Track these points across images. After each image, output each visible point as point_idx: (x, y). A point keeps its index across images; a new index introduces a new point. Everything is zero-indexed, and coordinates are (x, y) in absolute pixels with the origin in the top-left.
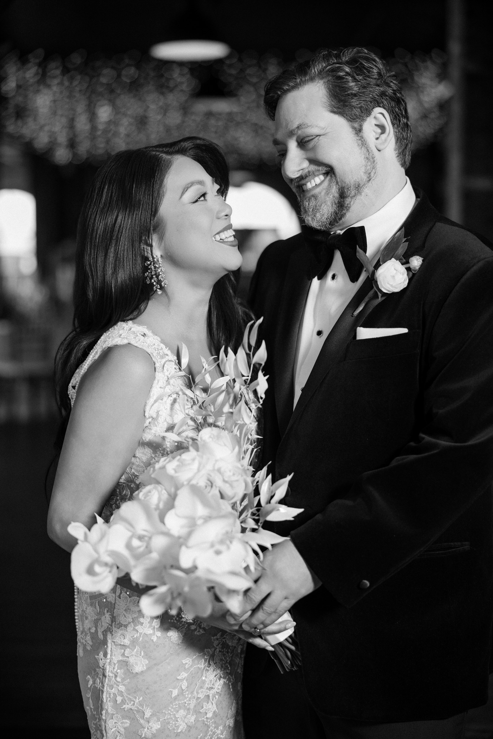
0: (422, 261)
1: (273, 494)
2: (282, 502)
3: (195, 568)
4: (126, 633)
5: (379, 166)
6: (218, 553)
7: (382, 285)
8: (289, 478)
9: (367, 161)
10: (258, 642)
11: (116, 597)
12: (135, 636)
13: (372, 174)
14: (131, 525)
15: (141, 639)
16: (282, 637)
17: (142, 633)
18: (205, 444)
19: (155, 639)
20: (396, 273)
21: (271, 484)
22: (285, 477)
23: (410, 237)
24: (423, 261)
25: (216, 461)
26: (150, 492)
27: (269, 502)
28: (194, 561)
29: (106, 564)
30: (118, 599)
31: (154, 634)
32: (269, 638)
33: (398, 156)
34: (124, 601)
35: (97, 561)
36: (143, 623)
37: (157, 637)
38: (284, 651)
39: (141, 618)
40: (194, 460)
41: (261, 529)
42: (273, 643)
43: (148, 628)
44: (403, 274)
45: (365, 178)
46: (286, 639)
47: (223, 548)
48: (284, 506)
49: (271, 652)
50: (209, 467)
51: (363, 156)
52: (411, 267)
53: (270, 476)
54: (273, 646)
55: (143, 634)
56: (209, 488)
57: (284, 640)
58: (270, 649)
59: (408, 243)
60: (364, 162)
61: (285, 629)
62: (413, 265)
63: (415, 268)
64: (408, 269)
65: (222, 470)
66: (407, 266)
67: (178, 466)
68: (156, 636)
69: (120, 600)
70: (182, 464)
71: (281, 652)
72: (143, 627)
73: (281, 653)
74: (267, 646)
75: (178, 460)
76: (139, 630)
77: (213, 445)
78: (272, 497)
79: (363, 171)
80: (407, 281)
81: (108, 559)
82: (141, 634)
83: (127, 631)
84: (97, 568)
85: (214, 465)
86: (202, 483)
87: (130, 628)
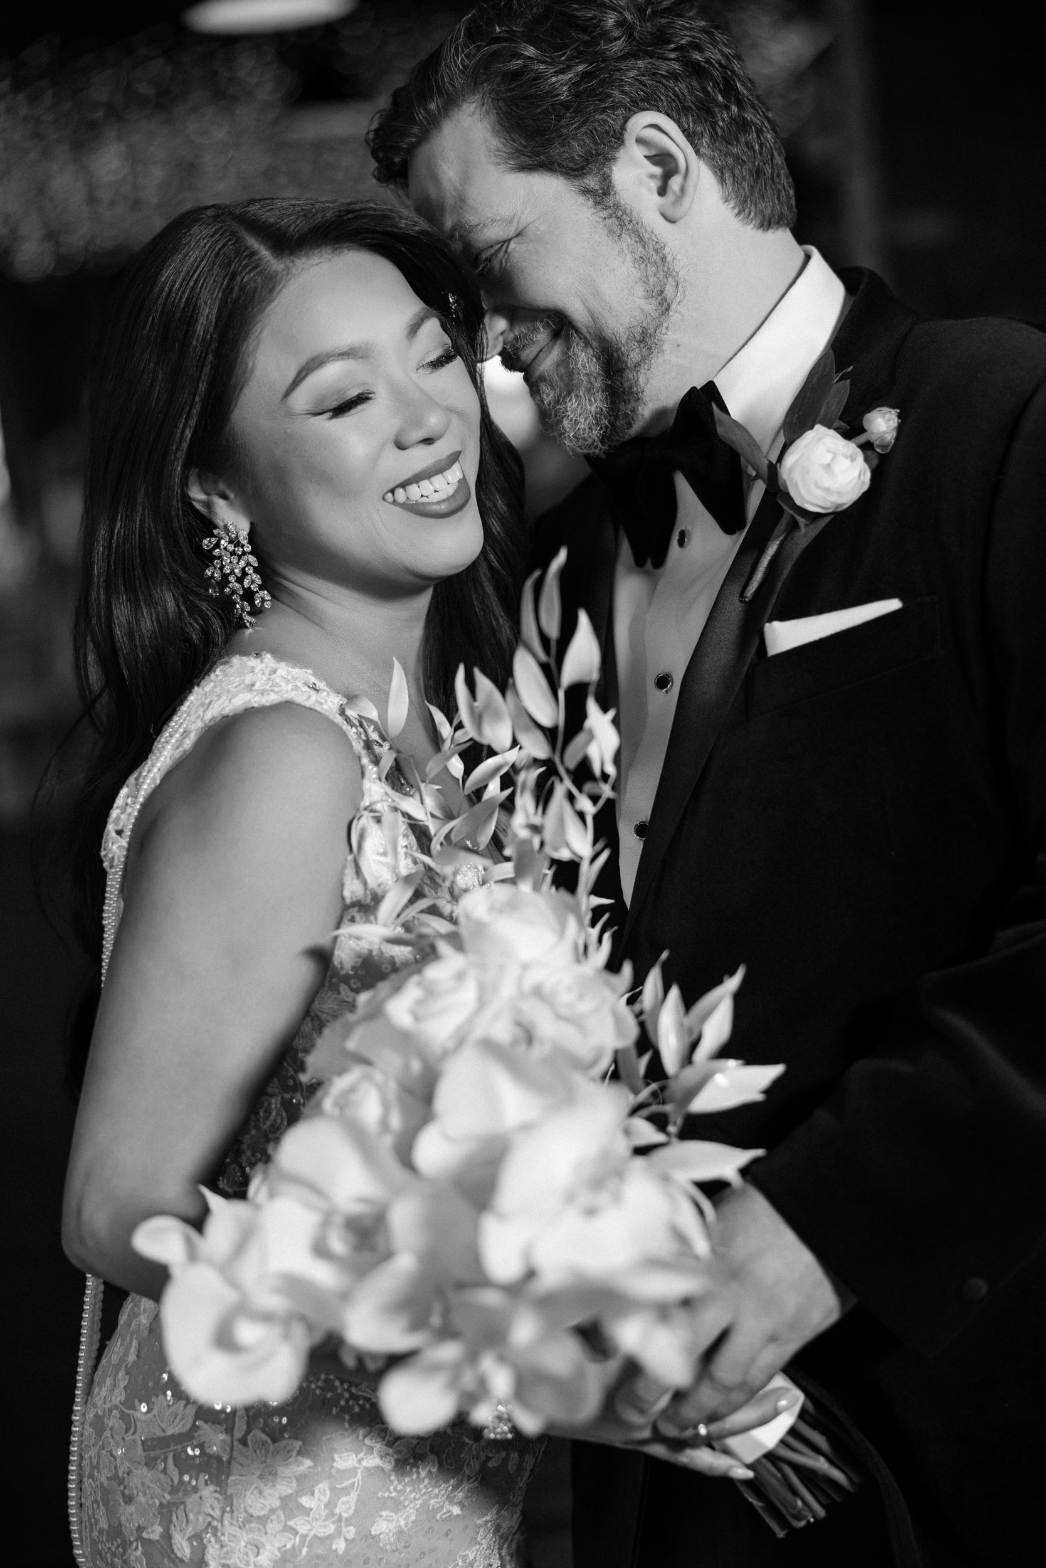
0: (896, 419)
1: (695, 1036)
2: (725, 1052)
3: (531, 1274)
4: (264, 1539)
5: (682, 266)
6: (591, 1212)
7: (802, 498)
8: (732, 983)
9: (643, 266)
10: (704, 1459)
11: (235, 1443)
12: (289, 1546)
13: (669, 291)
14: (316, 1190)
15: (305, 1551)
16: (770, 1436)
17: (307, 1536)
18: (480, 928)
19: (340, 1546)
20: (833, 459)
21: (681, 1009)
22: (719, 982)
23: (851, 368)
24: (899, 416)
25: (525, 967)
26: (352, 1089)
27: (688, 1059)
28: (527, 1254)
29: (266, 1317)
30: (241, 1447)
31: (338, 1533)
32: (733, 1442)
33: (739, 213)
34: (258, 1452)
35: (243, 1309)
36: (311, 1509)
37: (346, 1540)
38: (779, 1475)
39: (305, 1494)
40: (460, 977)
41: (675, 1140)
42: (750, 1459)
43: (324, 1521)
44: (853, 459)
45: (651, 307)
46: (783, 1442)
47: (603, 1198)
48: (732, 1063)
49: (747, 1482)
50: (508, 989)
51: (629, 258)
52: (872, 438)
53: (674, 992)
54: (749, 1467)
55: (309, 1538)
56: (523, 1047)
57: (778, 1446)
58: (741, 1473)
59: (848, 381)
60: (636, 274)
61: (776, 1413)
62: (875, 431)
63: (882, 438)
64: (867, 447)
65: (547, 988)
66: (862, 438)
67: (419, 1002)
68: (345, 1538)
69: (244, 1449)
70: (431, 992)
71: (772, 1477)
72: (310, 1519)
73: (774, 1482)
74: (731, 1467)
75: (420, 984)
76: (298, 1528)
77: (507, 928)
78: (694, 1045)
79: (641, 294)
80: (868, 475)
81: (273, 1302)
82: (304, 1537)
83: (266, 1533)
84: (247, 1332)
85: (520, 979)
86: (502, 1032)
87: (273, 1526)
